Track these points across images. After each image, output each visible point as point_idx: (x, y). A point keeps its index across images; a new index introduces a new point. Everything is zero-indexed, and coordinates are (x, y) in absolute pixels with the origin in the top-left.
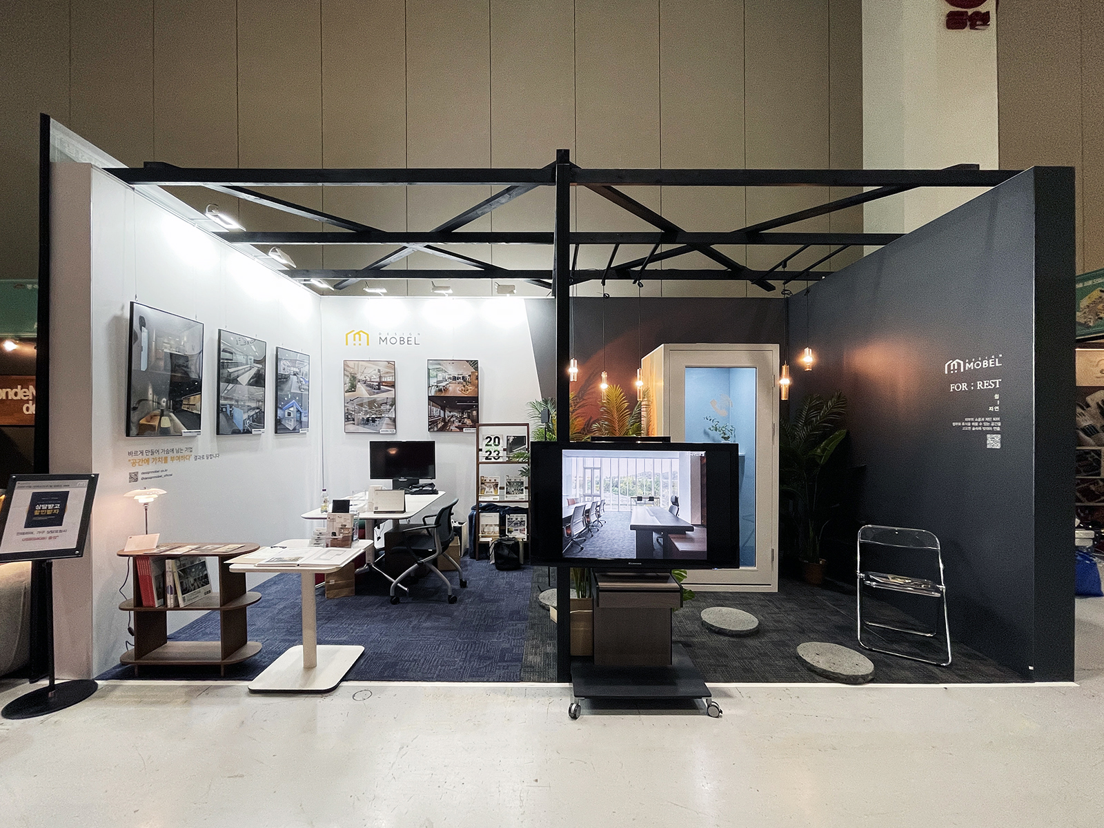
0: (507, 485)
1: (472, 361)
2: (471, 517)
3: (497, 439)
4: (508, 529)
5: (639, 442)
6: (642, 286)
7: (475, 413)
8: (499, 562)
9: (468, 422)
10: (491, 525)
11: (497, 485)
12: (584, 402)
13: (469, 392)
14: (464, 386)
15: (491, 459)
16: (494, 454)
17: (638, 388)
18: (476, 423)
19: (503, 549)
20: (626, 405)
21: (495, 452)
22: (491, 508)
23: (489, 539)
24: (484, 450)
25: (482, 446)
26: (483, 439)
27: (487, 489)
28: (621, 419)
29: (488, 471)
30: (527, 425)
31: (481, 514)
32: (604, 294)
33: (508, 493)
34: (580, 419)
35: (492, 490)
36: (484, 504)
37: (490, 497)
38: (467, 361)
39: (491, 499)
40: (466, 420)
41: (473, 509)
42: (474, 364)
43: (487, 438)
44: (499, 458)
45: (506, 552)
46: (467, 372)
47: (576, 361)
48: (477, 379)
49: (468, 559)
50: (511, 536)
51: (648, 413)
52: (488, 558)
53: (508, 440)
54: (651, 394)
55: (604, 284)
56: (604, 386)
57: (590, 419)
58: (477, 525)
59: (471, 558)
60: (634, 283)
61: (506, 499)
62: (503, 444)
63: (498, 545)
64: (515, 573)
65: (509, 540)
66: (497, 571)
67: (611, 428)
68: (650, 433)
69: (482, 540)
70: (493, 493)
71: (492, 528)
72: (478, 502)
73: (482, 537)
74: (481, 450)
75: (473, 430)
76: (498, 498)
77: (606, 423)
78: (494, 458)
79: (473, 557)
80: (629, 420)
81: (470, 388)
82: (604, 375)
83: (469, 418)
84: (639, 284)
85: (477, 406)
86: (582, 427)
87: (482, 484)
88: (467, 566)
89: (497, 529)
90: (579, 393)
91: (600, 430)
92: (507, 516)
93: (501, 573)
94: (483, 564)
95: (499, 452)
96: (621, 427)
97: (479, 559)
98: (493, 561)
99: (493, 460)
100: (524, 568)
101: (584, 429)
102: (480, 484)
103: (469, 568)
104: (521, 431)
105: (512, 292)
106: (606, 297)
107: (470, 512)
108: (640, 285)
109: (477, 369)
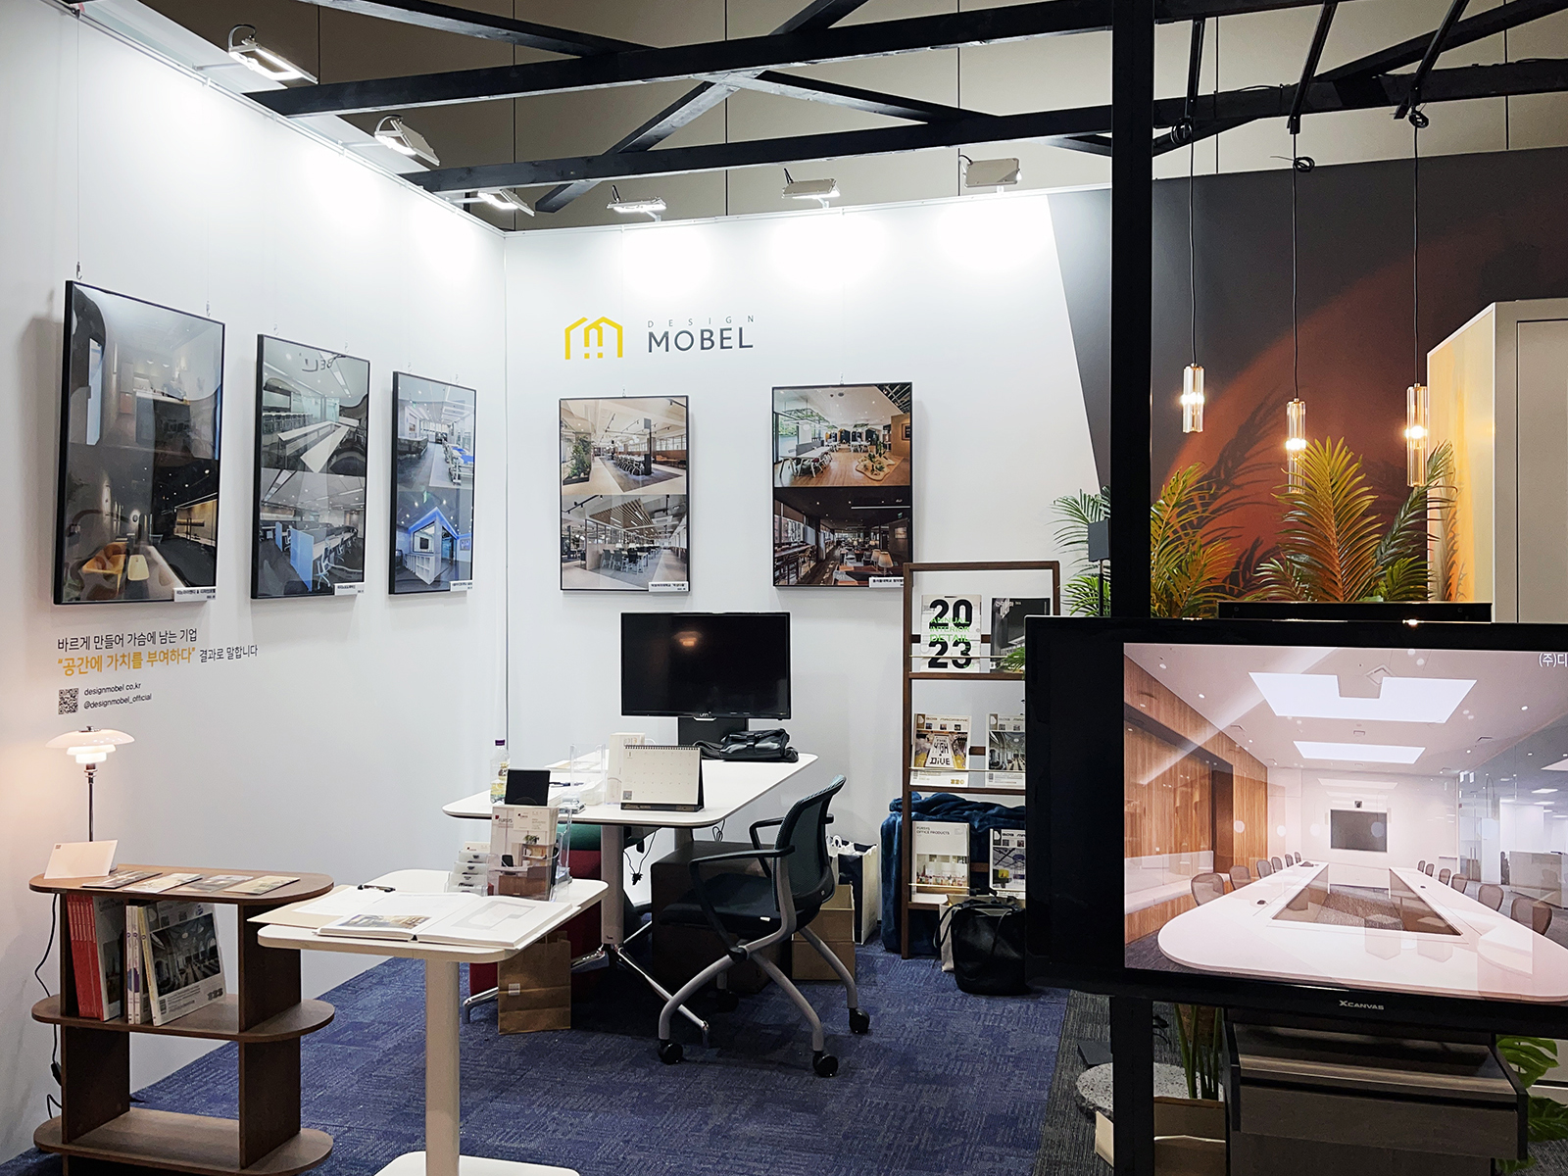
0: (991, 741)
1: (893, 386)
2: (887, 832)
3: (963, 609)
4: (995, 872)
5: (1413, 622)
6: (1426, 121)
7: (900, 532)
8: (969, 966)
9: (882, 558)
10: (946, 858)
11: (961, 741)
12: (1235, 494)
13: (886, 473)
14: (871, 458)
15: (945, 665)
16: (954, 652)
17: (1411, 447)
18: (904, 563)
19: (976, 930)
20: (1367, 501)
21: (956, 644)
22: (945, 806)
23: (939, 900)
24: (926, 639)
25: (921, 626)
26: (924, 609)
27: (934, 753)
28: (1354, 543)
29: (937, 701)
30: (1054, 566)
31: (918, 824)
32: (1296, 162)
33: (994, 765)
34: (1220, 545)
35: (949, 754)
36: (925, 796)
37: (940, 775)
38: (881, 387)
39: (943, 781)
40: (875, 553)
41: (895, 807)
42: (900, 393)
43: (934, 605)
44: (968, 662)
45: (986, 939)
46: (879, 415)
47: (1201, 372)
48: (909, 436)
49: (878, 951)
50: (1003, 893)
51: (1449, 523)
52: (936, 954)
53: (995, 611)
54: (1456, 463)
55: (1295, 128)
56: (1295, 445)
57: (1255, 547)
58: (905, 851)
59: (888, 949)
60: (1400, 115)
61: (988, 784)
62: (982, 623)
63: (964, 918)
64: (1013, 1006)
65: (998, 903)
66: (960, 992)
67: (1320, 573)
68: (1453, 589)
69: (919, 899)
70: (951, 766)
71: (946, 866)
72: (908, 789)
73: (920, 890)
74: (917, 639)
75: (896, 583)
76: (964, 781)
77: (1304, 558)
78: (955, 663)
79: (893, 947)
80: (1379, 550)
81: (889, 463)
82: (1295, 411)
83: (884, 546)
84: (1412, 119)
85: (908, 514)
86: (1228, 570)
87: (920, 736)
88: (873, 970)
89: (963, 870)
90: (1217, 468)
91: (1282, 580)
92: (994, 835)
93: (971, 999)
94: (920, 968)
95: (968, 644)
96: (1355, 568)
97: (913, 954)
98: (949, 965)
99: (951, 669)
100: (1040, 993)
101: (1233, 578)
102: (914, 734)
103: (880, 978)
104: (1035, 586)
105: (1009, 179)
106: (1303, 170)
107: (885, 815)
108: (1420, 121)
109: (907, 407)
